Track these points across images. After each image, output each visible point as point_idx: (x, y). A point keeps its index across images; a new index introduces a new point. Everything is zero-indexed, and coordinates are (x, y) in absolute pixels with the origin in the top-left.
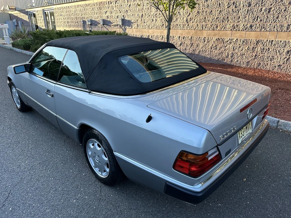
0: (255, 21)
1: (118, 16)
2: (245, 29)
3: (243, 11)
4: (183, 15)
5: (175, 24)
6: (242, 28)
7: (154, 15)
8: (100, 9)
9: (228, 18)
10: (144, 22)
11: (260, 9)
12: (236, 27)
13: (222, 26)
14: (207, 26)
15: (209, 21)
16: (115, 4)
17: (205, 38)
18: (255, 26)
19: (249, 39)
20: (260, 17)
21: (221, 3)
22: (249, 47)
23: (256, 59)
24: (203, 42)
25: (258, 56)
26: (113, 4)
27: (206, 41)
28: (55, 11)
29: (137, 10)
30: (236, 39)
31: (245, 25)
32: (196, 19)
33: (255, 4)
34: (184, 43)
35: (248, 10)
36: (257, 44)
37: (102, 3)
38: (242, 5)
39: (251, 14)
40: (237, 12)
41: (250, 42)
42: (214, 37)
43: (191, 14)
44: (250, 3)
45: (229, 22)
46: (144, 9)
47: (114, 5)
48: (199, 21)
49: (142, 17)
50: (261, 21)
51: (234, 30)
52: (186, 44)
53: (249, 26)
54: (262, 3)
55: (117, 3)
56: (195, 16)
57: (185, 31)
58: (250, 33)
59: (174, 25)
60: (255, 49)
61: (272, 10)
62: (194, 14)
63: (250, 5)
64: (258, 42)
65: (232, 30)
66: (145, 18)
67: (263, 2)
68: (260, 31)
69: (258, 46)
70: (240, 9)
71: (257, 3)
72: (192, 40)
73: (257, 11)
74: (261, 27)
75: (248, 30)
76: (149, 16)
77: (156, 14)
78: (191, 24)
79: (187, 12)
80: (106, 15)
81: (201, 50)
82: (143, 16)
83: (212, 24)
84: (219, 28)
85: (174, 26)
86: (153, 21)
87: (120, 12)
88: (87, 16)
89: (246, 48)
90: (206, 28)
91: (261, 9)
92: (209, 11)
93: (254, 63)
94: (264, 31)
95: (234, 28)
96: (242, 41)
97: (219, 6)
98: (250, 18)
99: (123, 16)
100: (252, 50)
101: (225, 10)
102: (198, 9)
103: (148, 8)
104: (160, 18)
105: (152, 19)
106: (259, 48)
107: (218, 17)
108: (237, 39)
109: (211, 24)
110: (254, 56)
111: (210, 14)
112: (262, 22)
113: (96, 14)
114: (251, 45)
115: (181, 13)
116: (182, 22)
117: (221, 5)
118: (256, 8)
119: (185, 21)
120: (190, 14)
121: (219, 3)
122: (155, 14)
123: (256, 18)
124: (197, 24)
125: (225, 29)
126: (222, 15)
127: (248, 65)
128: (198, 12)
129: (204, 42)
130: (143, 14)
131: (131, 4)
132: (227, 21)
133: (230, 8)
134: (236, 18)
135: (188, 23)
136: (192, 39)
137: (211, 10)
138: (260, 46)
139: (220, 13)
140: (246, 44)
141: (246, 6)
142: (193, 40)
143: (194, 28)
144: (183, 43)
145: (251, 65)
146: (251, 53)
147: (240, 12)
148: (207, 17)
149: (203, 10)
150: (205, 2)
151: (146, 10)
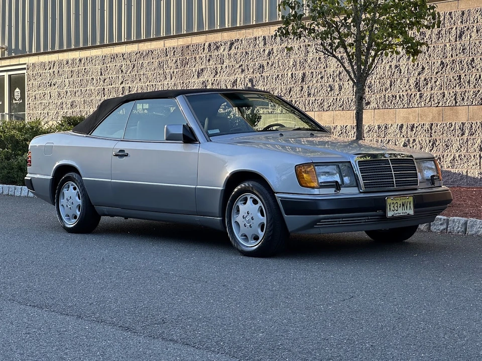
1: (234, 82)
4: (406, 72)
5: (390, 95)
7: (335, 74)
8: (185, 63)
10: (309, 95)
14: (466, 94)
15: (469, 82)
16: (227, 49)
17: (463, 124)
24: (460, 135)
26: (222, 50)
27: (467, 132)
28: (31, 73)
29: (291, 64)
32: (439, 79)
34: (414, 140)
37: (191, 47)
43: (426, 68)
46: (309, 61)
47: (226, 53)
48: (445, 86)
49: (303, 80)
52: (418, 145)
55: (233, 48)
56: (437, 73)
57: (415, 112)
59: (387, 96)
62: (433, 68)
66: (311, 84)
72: (433, 131)
76: (322, 78)
77: (340, 73)
78: (427, 93)
79: (416, 65)
80: (201, 79)
81: (457, 156)
83: (477, 89)
85: (387, 101)
86: (331, 90)
87: (243, 71)
88: (140, 85)
90: (463, 99)
92: (467, 59)
99: (251, 81)
102: (441, 56)
103: (320, 58)
105: (330, 86)
109: (475, 90)
111: (470, 66)
113: (168, 77)
115: (401, 68)
116: (404, 89)
119: (412, 86)
120: (423, 68)
122: (338, 72)
124: (441, 92)
128: (442, 63)
129: (463, 134)
130: (307, 73)
131: (275, 51)
135: (419, 91)
136: (431, 129)
137: (471, 58)
142: (435, 132)
143: (436, 101)
144: (411, 141)
148: (464, 75)
149: (453, 59)
150: (456, 41)
151: (313, 63)
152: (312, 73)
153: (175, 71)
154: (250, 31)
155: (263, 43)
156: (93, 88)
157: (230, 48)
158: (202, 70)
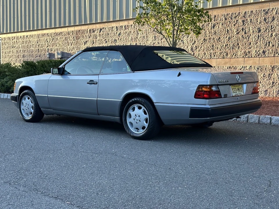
0: (267, 47)
2: (258, 55)
3: (253, 37)
4: (187, 43)
6: (255, 54)
8: (78, 38)
9: (238, 44)
11: (270, 34)
12: (248, 54)
13: (233, 53)
14: (216, 54)
15: (217, 48)
17: (214, 67)
18: (267, 52)
19: (264, 65)
20: (272, 42)
21: (229, 29)
22: (264, 74)
23: (274, 87)
25: (276, 84)
26: (96, 33)
28: (3, 42)
29: (130, 39)
30: (249, 67)
31: (257, 51)
32: (203, 47)
33: (265, 29)
35: (258, 36)
36: (272, 71)
37: (81, 31)
38: (251, 31)
39: (262, 39)
40: (247, 38)
41: (265, 69)
42: (224, 66)
43: (196, 42)
44: (259, 28)
45: (240, 49)
46: (139, 38)
47: (98, 34)
48: (206, 49)
50: (273, 46)
51: (246, 57)
53: (261, 51)
54: (272, 29)
55: (101, 32)
56: (202, 44)
58: (264, 60)
60: (271, 75)
62: (200, 41)
63: (260, 31)
64: (273, 68)
65: (244, 57)
67: (273, 27)
68: (274, 56)
69: (274, 72)
70: (250, 35)
71: (267, 29)
73: (267, 37)
74: (275, 52)
75: (261, 56)
78: (197, 53)
79: (191, 40)
83: (221, 51)
84: (229, 56)
87: (106, 42)
88: (56, 48)
89: (262, 76)
90: (215, 56)
91: (272, 34)
93: (273, 92)
94: (277, 56)
95: (246, 55)
96: (256, 68)
97: (228, 33)
98: (261, 43)
100: (269, 77)
101: (234, 37)
102: (204, 36)
103: (144, 37)
106: (275, 74)
107: (227, 45)
108: (251, 67)
109: (220, 52)
110: (271, 84)
111: (218, 41)
112: (275, 47)
113: (70, 45)
114: (266, 72)
115: (184, 41)
117: (230, 31)
118: (266, 34)
119: (189, 50)
120: (195, 42)
121: (227, 29)
122: (153, 43)
123: (268, 43)
124: (204, 52)
125: (236, 56)
126: (232, 42)
127: (266, 94)
128: (204, 39)
131: (122, 33)
132: (237, 48)
133: (239, 34)
134: (247, 44)
135: (193, 52)
137: (219, 37)
138: (276, 72)
139: (229, 40)
140: (261, 71)
141: (256, 31)
143: (201, 56)
145: (270, 94)
146: (267, 80)
147: (250, 38)
148: (215, 45)
149: (210, 37)
150: (211, 29)
151: (141, 39)
153: (73, 42)
154: (110, 24)
155: (116, 29)
156: (33, 49)
157: (100, 32)
158: (87, 41)
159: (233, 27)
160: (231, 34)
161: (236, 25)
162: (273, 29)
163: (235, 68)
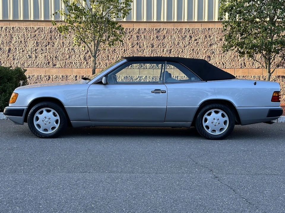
2: (152, 67)
3: (148, 51)
4: (78, 52)
5: (69, 62)
6: (149, 66)
10: (14, 59)
11: (162, 50)
12: (143, 65)
15: (113, 59)
19: (158, 76)
30: (145, 77)
33: (157, 45)
35: (152, 51)
38: (145, 46)
39: (155, 54)
40: (142, 52)
44: (152, 44)
46: (13, 42)
51: (142, 68)
57: (84, 70)
58: (157, 71)
59: (67, 62)
61: (172, 51)
63: (153, 46)
66: (15, 54)
67: (164, 44)
70: (145, 49)
71: (159, 45)
75: (155, 68)
76: (23, 51)
77: (36, 50)
78: (90, 62)
79: (84, 50)
82: (11, 52)
85: (67, 64)
86: (30, 57)
91: (163, 50)
92: (112, 49)
94: (169, 69)
96: (151, 78)
97: (123, 46)
101: (130, 50)
103: (21, 42)
104: (43, 55)
105: (29, 55)
107: (123, 56)
108: (146, 77)
111: (114, 52)
115: (75, 50)
116: (77, 60)
117: (125, 45)
118: (158, 49)
119: (82, 59)
120: (88, 51)
122: (34, 49)
126: (127, 54)
130: (12, 48)
133: (134, 47)
135: (86, 61)
137: (114, 49)
139: (124, 52)
141: (150, 47)
147: (144, 52)
148: (110, 55)
151: (16, 44)
152: (16, 48)
159: (128, 41)
160: (126, 47)
161: (131, 39)
162: (164, 45)
163: (131, 77)
